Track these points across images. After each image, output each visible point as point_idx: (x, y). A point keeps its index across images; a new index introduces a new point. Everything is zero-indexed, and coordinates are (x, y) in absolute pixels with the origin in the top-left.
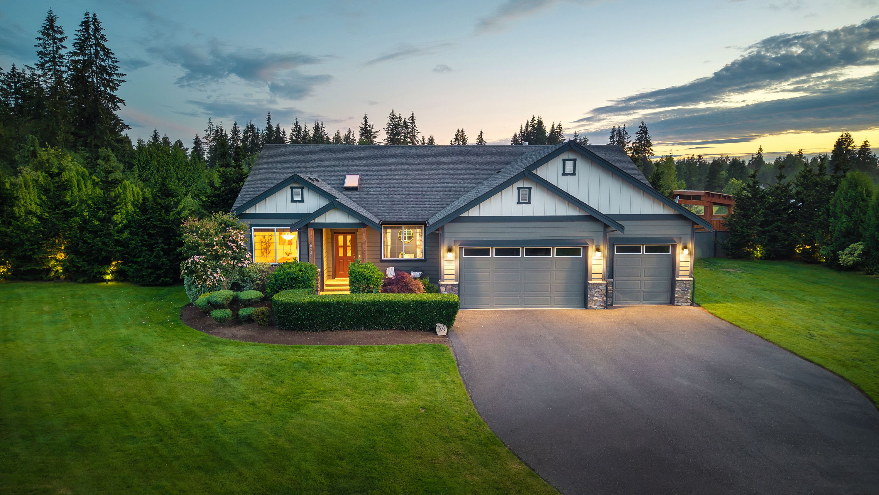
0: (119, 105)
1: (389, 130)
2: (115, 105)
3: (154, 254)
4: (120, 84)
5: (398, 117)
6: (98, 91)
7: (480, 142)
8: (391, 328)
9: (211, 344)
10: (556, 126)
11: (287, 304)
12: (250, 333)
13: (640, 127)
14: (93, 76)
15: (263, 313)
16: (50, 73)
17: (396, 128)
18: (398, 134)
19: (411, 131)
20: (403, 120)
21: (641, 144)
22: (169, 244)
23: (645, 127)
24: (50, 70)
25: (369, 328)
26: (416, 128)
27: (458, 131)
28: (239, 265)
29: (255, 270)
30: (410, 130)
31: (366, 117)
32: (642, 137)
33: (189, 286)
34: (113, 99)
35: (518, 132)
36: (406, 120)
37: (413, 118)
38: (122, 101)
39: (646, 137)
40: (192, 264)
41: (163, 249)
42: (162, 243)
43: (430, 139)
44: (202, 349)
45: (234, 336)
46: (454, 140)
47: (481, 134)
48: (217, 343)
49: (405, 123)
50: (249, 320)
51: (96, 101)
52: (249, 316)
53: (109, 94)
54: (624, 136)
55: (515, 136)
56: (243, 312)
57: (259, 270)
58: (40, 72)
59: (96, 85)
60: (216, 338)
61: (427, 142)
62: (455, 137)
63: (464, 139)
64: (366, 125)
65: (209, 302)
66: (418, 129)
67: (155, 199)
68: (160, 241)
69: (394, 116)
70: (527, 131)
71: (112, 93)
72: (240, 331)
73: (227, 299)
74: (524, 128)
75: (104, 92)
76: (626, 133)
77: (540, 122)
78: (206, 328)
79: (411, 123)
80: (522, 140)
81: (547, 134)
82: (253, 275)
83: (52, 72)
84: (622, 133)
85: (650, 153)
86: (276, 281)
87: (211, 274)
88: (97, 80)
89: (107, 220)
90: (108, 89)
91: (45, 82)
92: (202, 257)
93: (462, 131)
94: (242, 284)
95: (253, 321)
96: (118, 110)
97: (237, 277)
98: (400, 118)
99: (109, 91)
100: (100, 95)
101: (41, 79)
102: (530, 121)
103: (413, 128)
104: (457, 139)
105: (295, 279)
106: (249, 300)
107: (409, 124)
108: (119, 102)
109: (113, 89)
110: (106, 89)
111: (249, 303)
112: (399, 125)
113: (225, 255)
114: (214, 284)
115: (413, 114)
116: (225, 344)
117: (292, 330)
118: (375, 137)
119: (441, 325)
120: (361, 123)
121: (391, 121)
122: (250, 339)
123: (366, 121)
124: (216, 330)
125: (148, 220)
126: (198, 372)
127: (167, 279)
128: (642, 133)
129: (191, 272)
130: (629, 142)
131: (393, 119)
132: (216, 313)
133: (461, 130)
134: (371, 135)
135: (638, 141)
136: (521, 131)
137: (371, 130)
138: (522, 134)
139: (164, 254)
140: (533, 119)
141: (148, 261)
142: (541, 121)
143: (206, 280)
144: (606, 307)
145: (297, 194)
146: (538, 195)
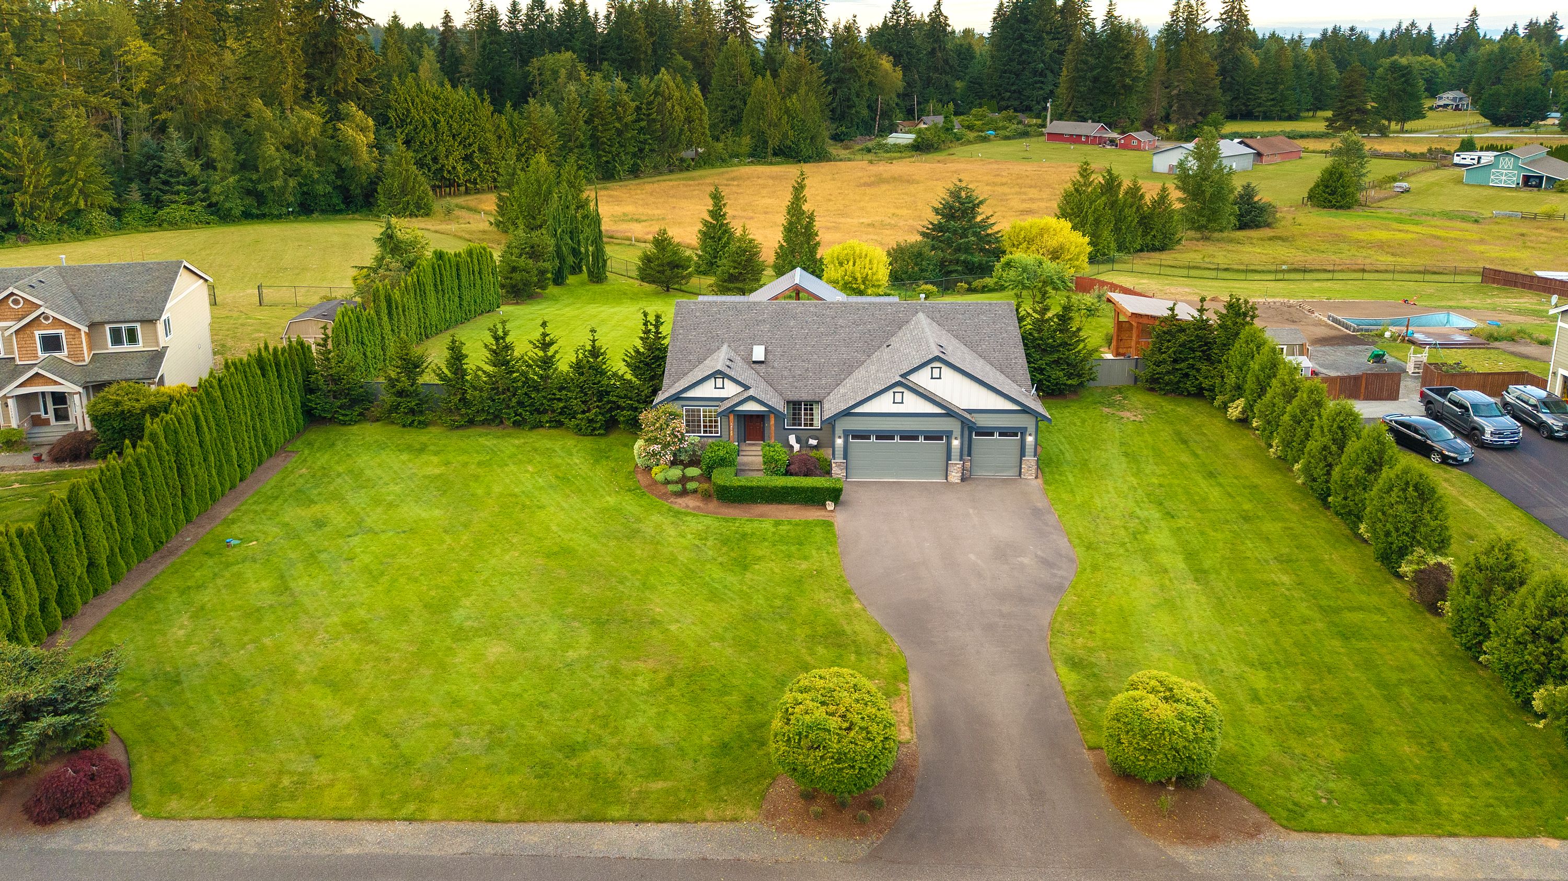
6: (334, 7)
7: (937, 18)
11: (723, 486)
15: (706, 490)
25: (780, 503)
43: (847, 26)
46: (889, 16)
50: (696, 493)
52: (694, 490)
53: (351, 11)
54: (1197, 13)
56: (690, 486)
62: (891, 11)
63: (908, 13)
65: (666, 479)
73: (678, 478)
80: (1013, 13)
81: (1060, 3)
84: (1194, 5)
86: (710, 460)
87: (664, 456)
95: (699, 495)
99: (351, 7)
100: (338, 11)
104: (894, 13)
110: (345, 2)
111: (692, 479)
117: (726, 502)
119: (830, 503)
124: (674, 501)
132: (671, 488)
135: (1224, 16)
137: (742, 5)
138: (1013, 3)
143: (659, 459)
144: (963, 479)
145: (719, 382)
146: (908, 395)
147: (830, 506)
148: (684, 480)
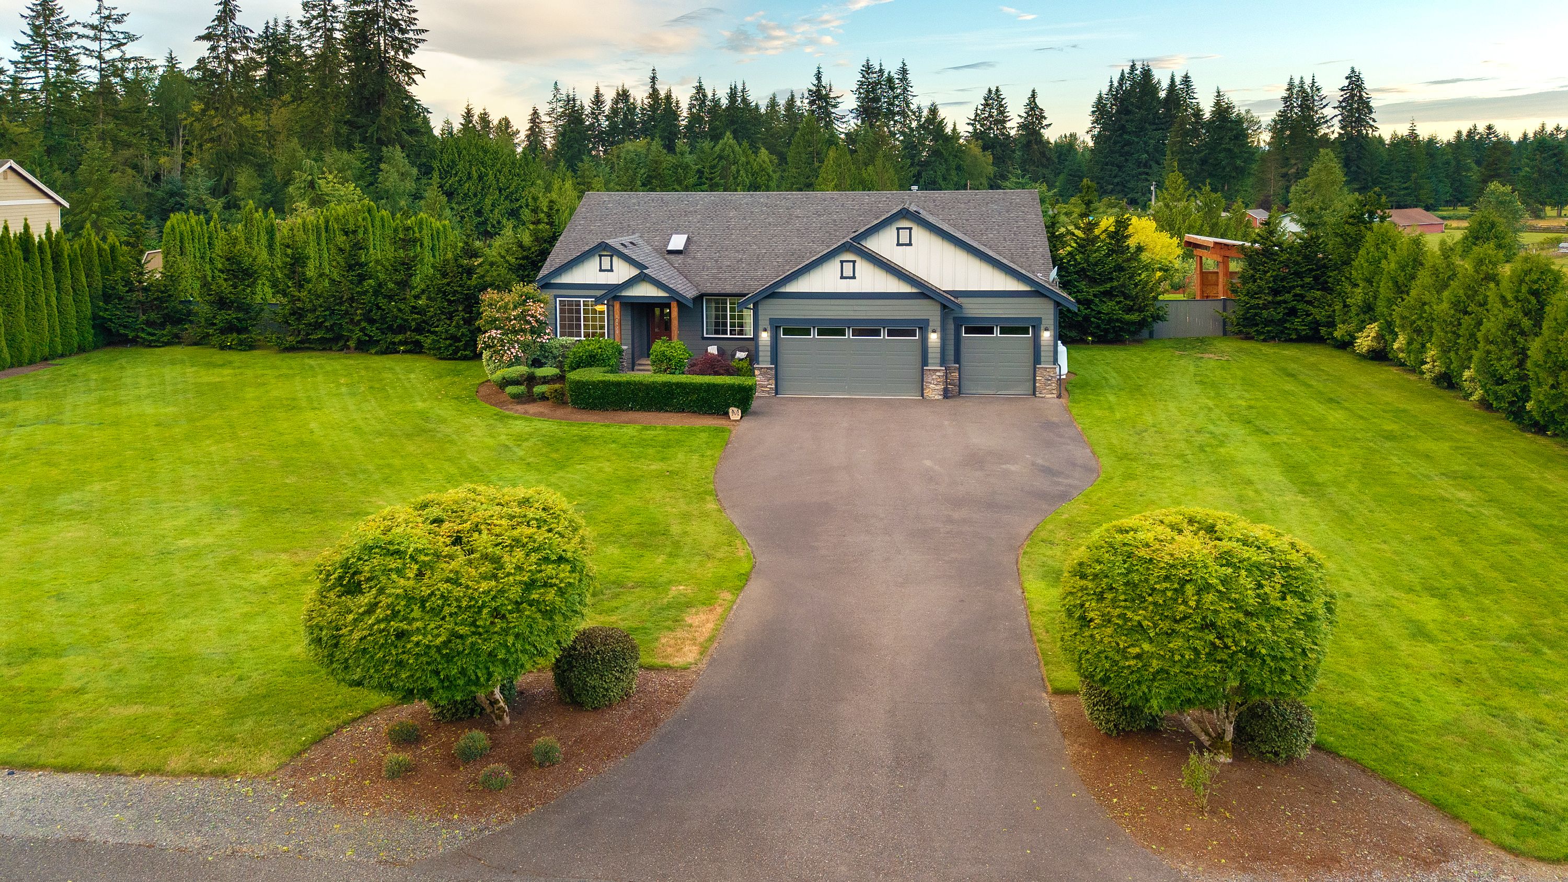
0: (415, 77)
1: (860, 93)
2: (410, 78)
3: (454, 323)
4: (419, 45)
5: (877, 69)
6: (385, 57)
7: (1032, 109)
8: (683, 411)
9: (502, 418)
10: (1178, 80)
11: (578, 382)
12: (542, 410)
13: (1347, 78)
14: (379, 34)
15: (556, 391)
16: (318, 34)
17: (874, 90)
18: (877, 100)
19: (900, 94)
20: (886, 75)
21: (1352, 109)
22: (471, 312)
23: (1359, 78)
24: (318, 29)
25: (660, 409)
26: (909, 89)
27: (990, 91)
28: (539, 340)
29: (558, 345)
30: (899, 91)
31: (819, 73)
32: (1352, 96)
33: (487, 361)
34: (406, 67)
35: (1105, 90)
36: (892, 74)
37: (904, 71)
38: (420, 72)
39: (1361, 96)
40: (489, 338)
41: (463, 319)
42: (463, 310)
43: (931, 110)
44: (492, 422)
45: (526, 413)
46: (981, 107)
47: (1034, 95)
48: (508, 417)
49: (890, 80)
50: (543, 398)
51: (383, 71)
52: (543, 393)
53: (402, 61)
54: (1312, 96)
55: (1100, 98)
56: (538, 389)
57: (562, 346)
58: (305, 33)
59: (382, 48)
60: (507, 413)
61: (925, 113)
62: (983, 102)
63: (1002, 106)
64: (819, 85)
65: (504, 378)
66: (914, 90)
67: (456, 260)
68: (460, 309)
69: (869, 68)
70: (1122, 89)
71: (406, 60)
72: (532, 408)
73: (522, 376)
74: (1116, 84)
75: (395, 59)
76: (1318, 90)
77: (1147, 73)
78: (500, 404)
79: (901, 80)
80: (1112, 105)
81: (1163, 94)
82: (555, 351)
83: (321, 31)
84: (1309, 90)
85: (1371, 126)
86: (575, 358)
87: (509, 349)
88: (385, 41)
89: (404, 284)
90: (401, 53)
91: (310, 46)
92: (499, 332)
93: (997, 90)
94: (543, 361)
95: (548, 399)
96: (414, 85)
97: (538, 353)
98: (881, 71)
99: (401, 57)
100: (388, 62)
101: (306, 42)
102: (1127, 70)
103: (905, 89)
104: (986, 105)
105: (594, 357)
106: (544, 377)
107: (897, 81)
108: (414, 73)
109: (407, 52)
110: (396, 53)
111: (545, 380)
112: (880, 83)
113: (523, 330)
114: (511, 359)
115: (904, 64)
116: (515, 419)
117: (584, 408)
118: (835, 106)
119: (735, 409)
120: (809, 83)
121: (864, 76)
122: (541, 415)
123: (819, 78)
124: (510, 406)
125: (448, 284)
126: (486, 440)
127: (467, 353)
128: (1352, 89)
129: (488, 347)
130: (1324, 107)
131: (868, 74)
132: (510, 389)
133: (994, 89)
134: (827, 103)
135: (1344, 104)
136: (1110, 90)
137: (827, 95)
138: (1112, 95)
139: (465, 324)
140: (1133, 67)
141: (447, 331)
142: (1149, 70)
143: (503, 355)
144: (946, 394)
145: (606, 262)
146: (864, 269)
147: (735, 413)
148: (531, 380)
